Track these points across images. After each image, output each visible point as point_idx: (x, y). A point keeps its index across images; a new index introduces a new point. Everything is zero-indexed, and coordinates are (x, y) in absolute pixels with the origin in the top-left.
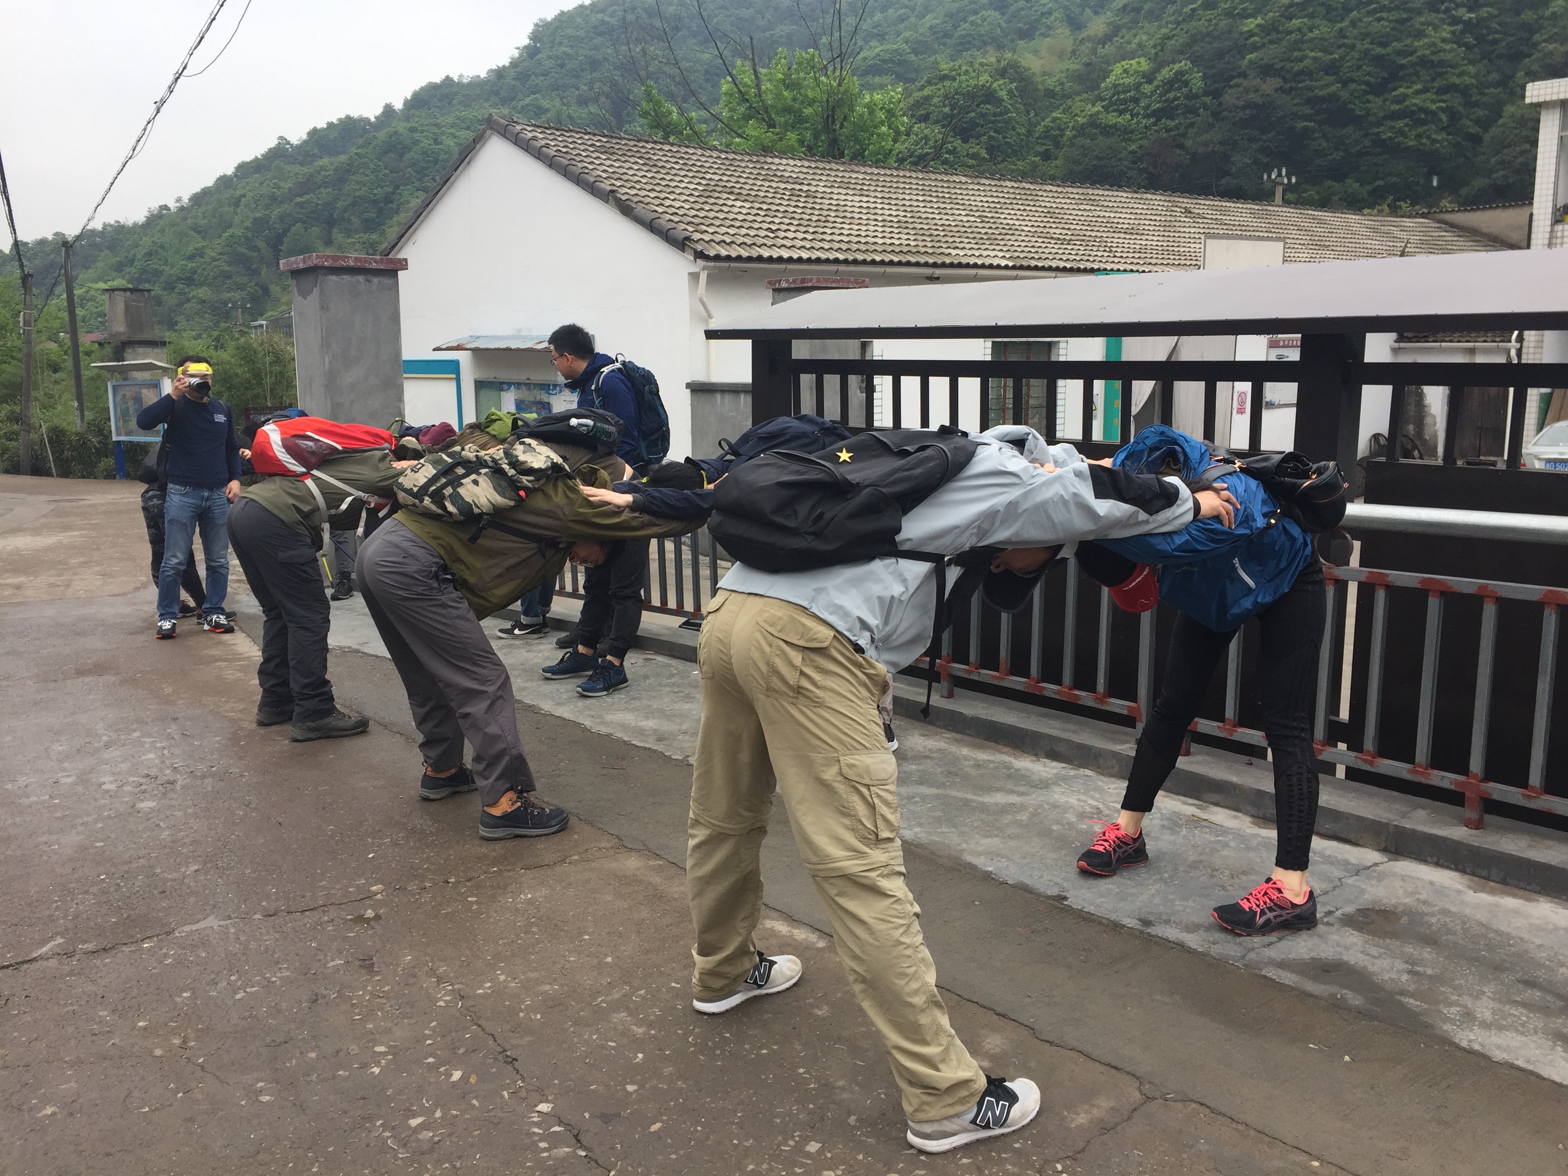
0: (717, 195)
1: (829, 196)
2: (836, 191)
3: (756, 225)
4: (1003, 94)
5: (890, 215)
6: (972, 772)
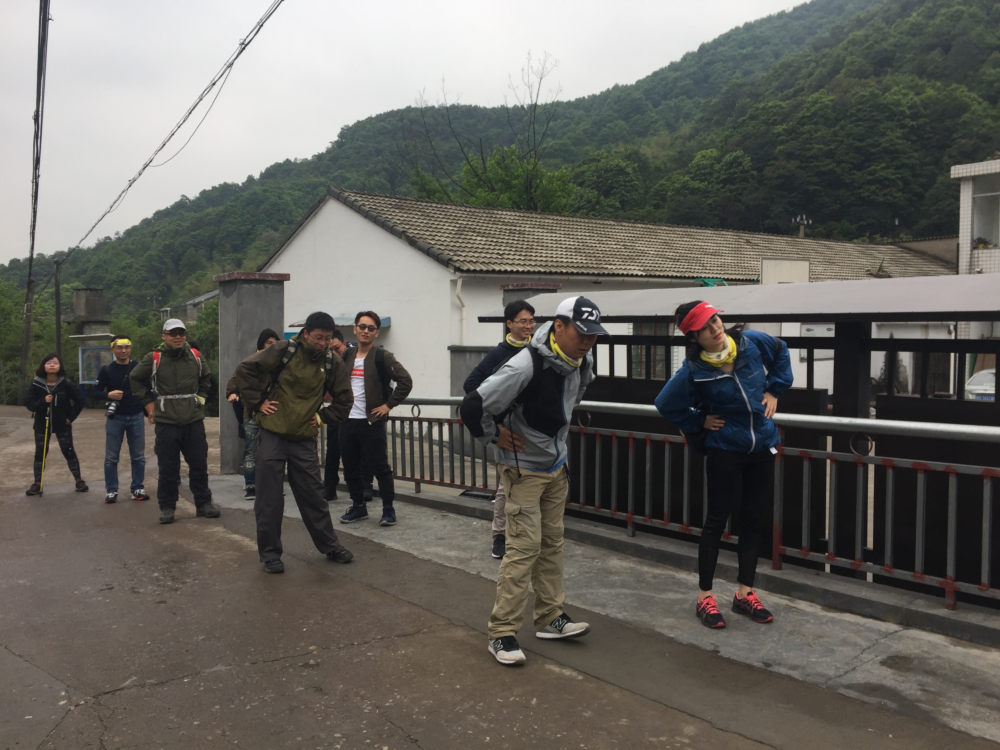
0: (466, 233)
1: (532, 233)
2: (536, 230)
3: (490, 251)
4: (629, 170)
5: (570, 245)
6: (652, 580)
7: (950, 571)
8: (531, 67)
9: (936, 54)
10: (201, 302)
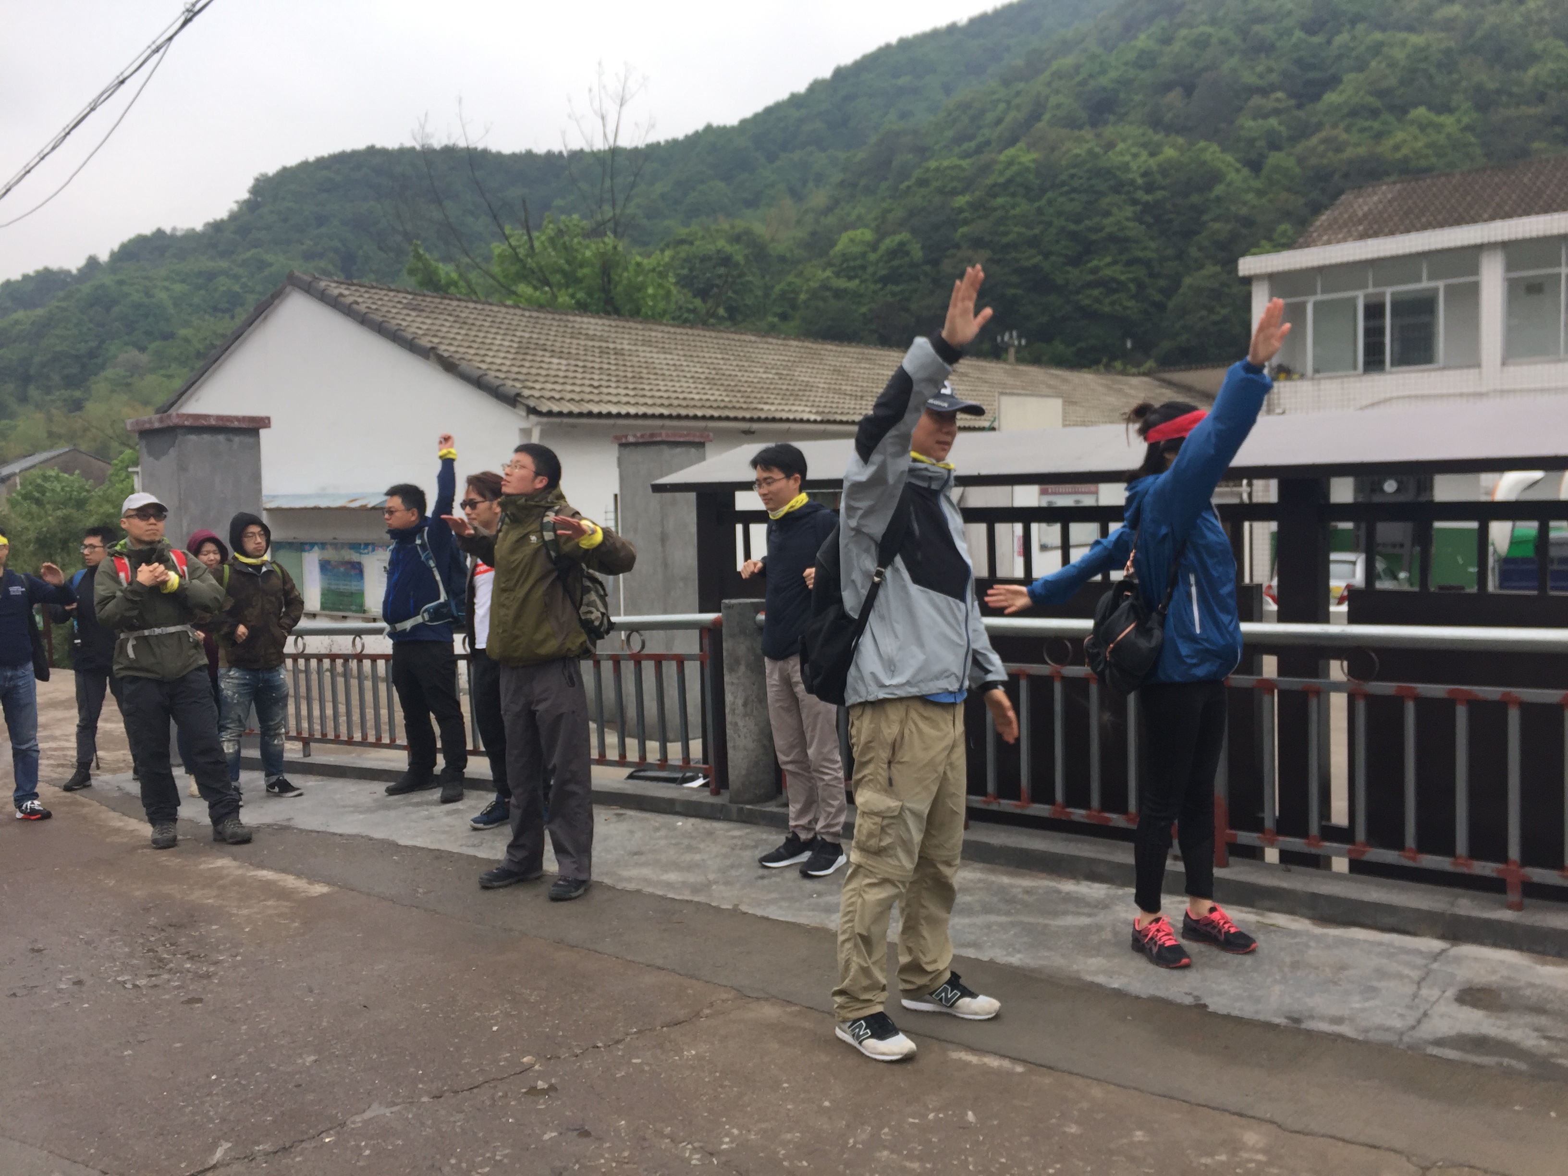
0: (532, 352)
1: (636, 353)
2: (640, 348)
3: (578, 382)
4: (739, 258)
5: (697, 372)
6: (1026, 897)
7: (1514, 851)
8: (604, 87)
9: (1174, 97)
10: (14, 475)
